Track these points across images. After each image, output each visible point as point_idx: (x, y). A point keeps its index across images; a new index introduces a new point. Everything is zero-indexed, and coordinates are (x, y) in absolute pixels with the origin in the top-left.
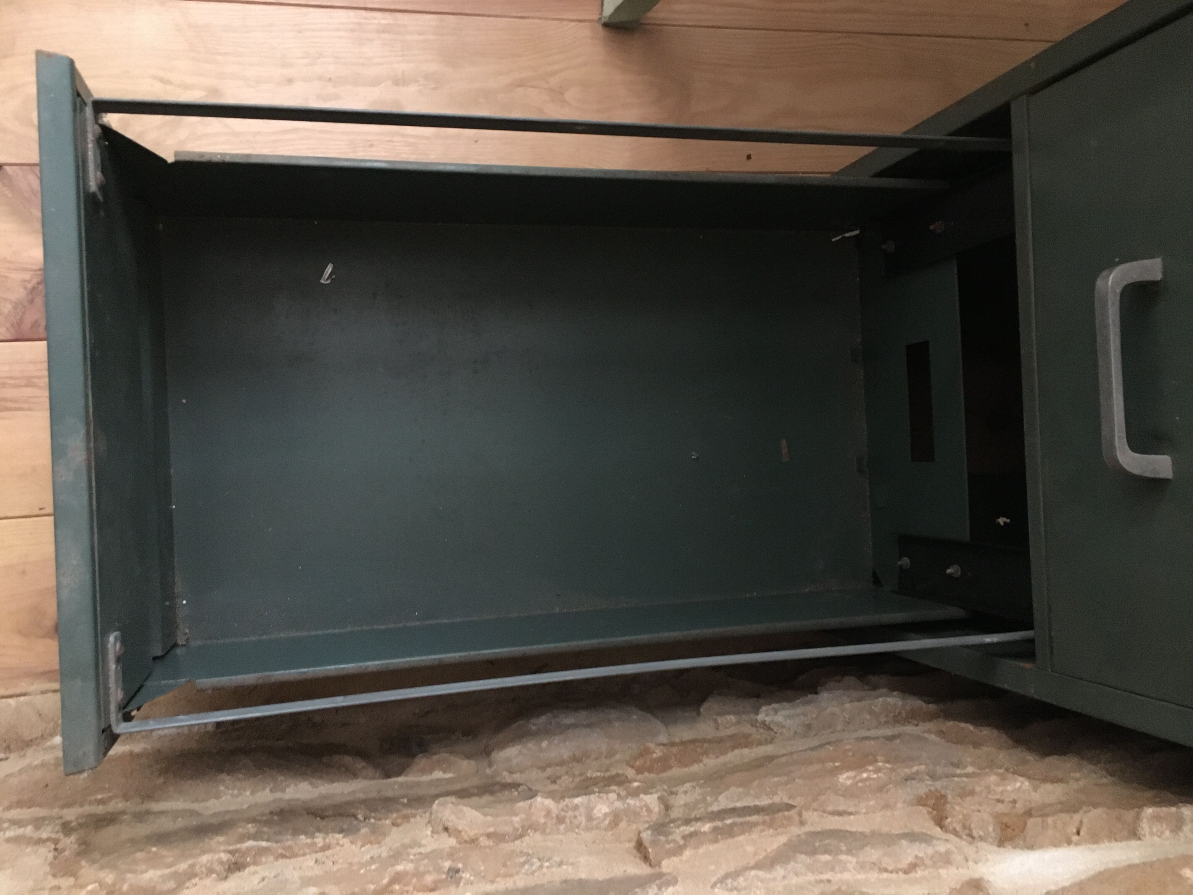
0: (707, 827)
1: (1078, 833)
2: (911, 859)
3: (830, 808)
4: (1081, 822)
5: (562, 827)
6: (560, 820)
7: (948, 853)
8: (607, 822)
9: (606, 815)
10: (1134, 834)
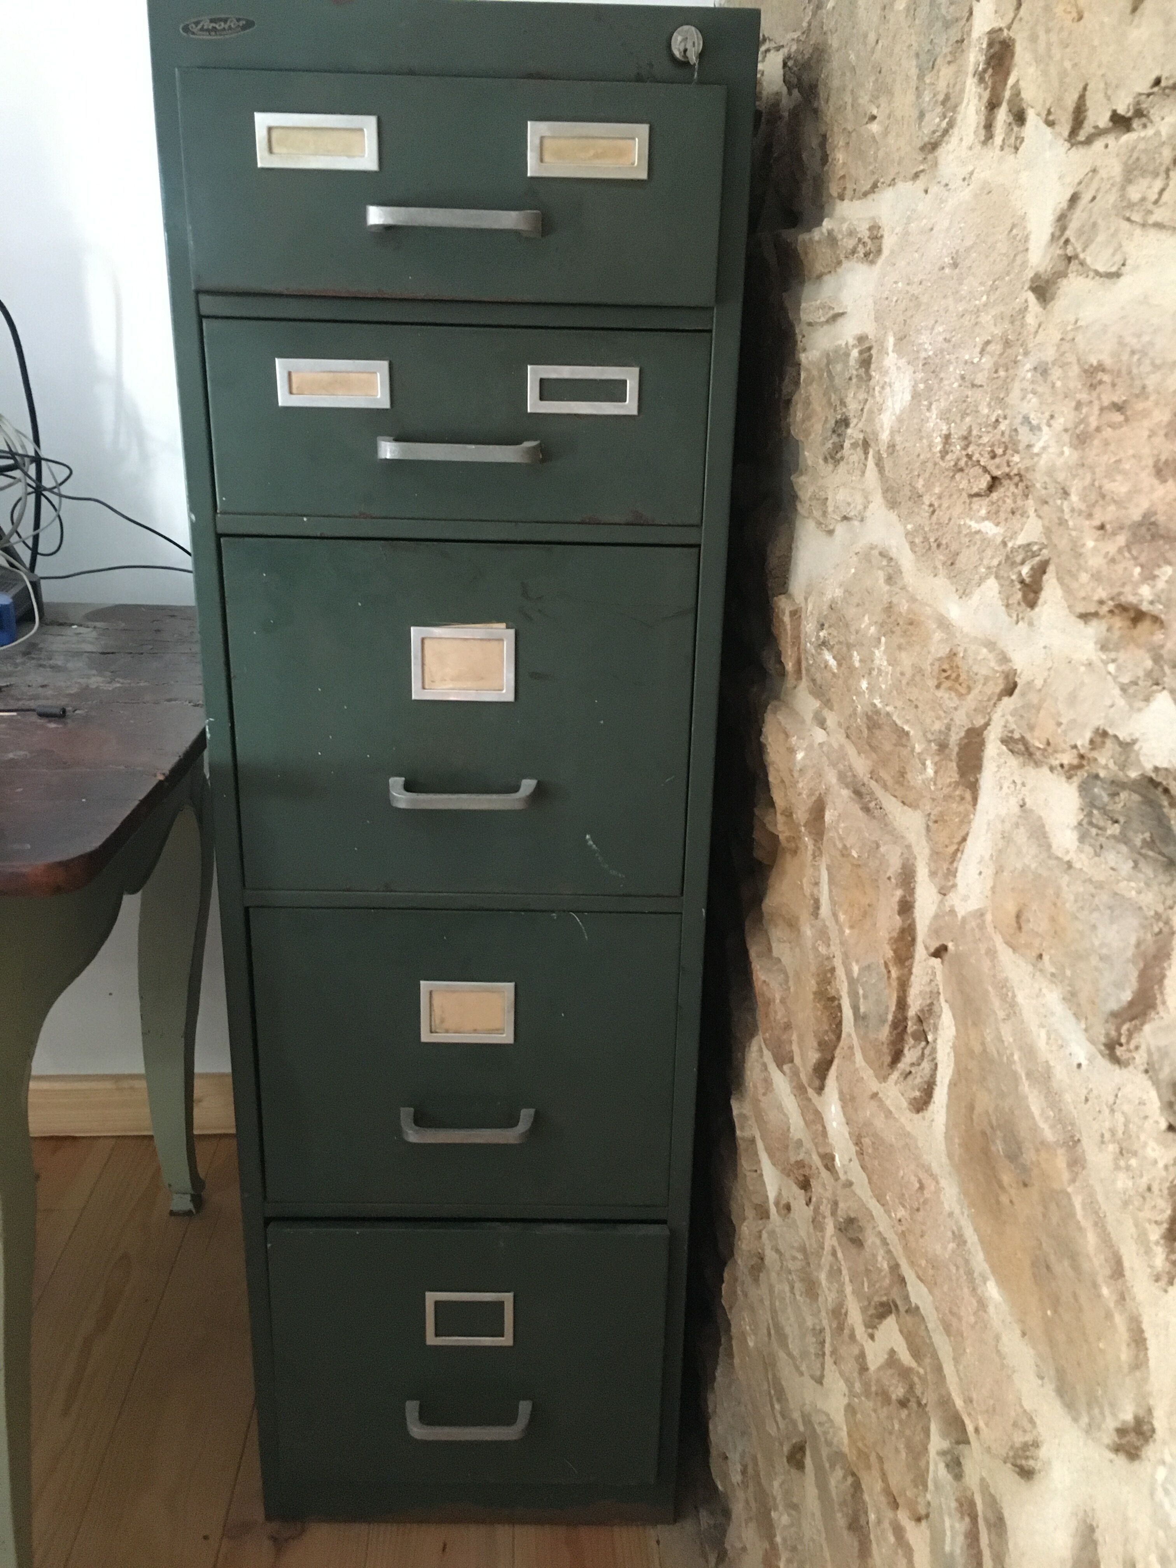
0: (777, 1407)
1: (756, 1171)
2: (774, 1253)
3: (767, 1339)
4: (750, 1171)
5: (799, 1547)
6: (794, 1549)
7: (768, 1233)
8: (794, 1513)
9: (789, 1515)
10: (753, 1141)
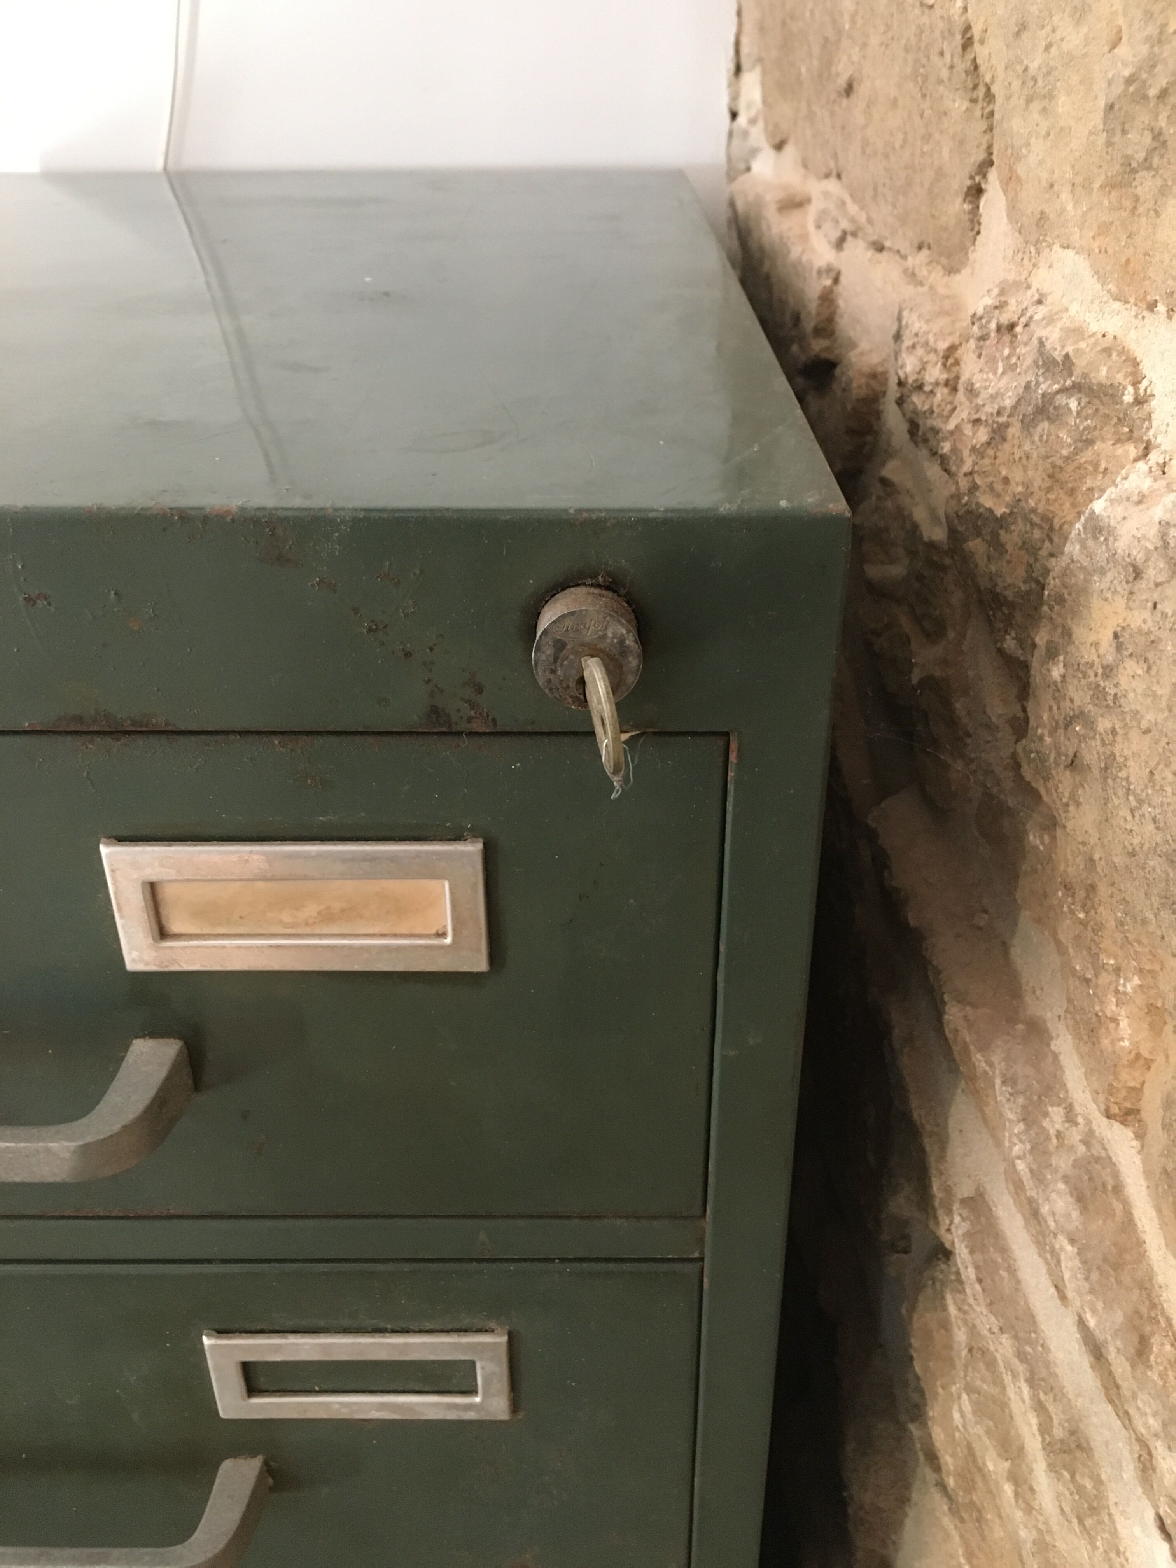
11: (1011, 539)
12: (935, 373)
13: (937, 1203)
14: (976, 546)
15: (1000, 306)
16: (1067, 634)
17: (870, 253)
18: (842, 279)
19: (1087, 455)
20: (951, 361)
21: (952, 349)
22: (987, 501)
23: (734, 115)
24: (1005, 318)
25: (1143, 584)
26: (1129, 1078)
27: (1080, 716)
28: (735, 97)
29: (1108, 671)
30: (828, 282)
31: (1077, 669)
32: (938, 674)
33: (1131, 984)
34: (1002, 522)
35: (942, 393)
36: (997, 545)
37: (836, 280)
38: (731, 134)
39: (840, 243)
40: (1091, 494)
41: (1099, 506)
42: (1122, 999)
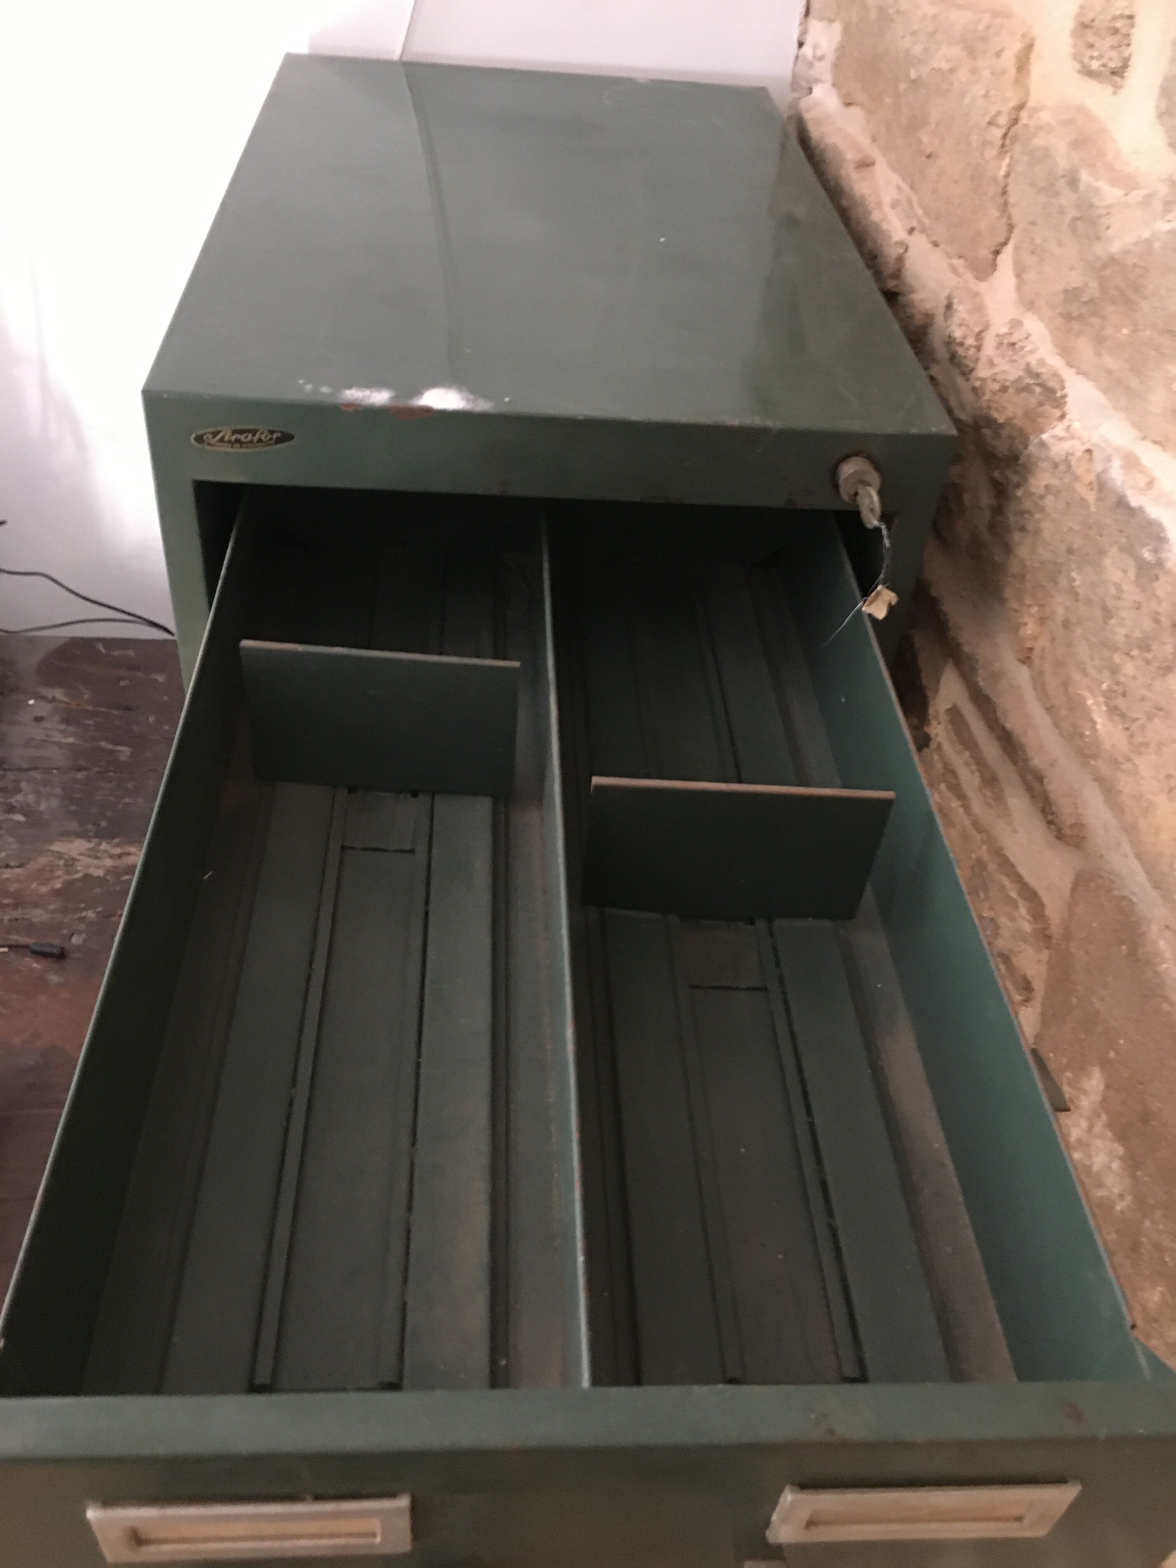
11: (1004, 432)
12: (970, 341)
13: (930, 717)
14: (986, 431)
15: (1011, 334)
16: (1026, 480)
17: (930, 245)
18: (909, 250)
19: (1041, 409)
20: (979, 338)
21: (980, 332)
22: (995, 415)
23: (801, 45)
24: (1013, 339)
25: (1057, 470)
26: (1029, 645)
27: (1028, 512)
28: (804, 32)
29: (1042, 497)
30: (901, 251)
31: (1030, 494)
32: (958, 482)
33: (1034, 610)
34: (1001, 425)
35: (972, 351)
36: (997, 435)
37: (906, 250)
38: (797, 57)
39: (911, 231)
40: (1042, 431)
41: (1045, 437)
42: (1030, 615)
